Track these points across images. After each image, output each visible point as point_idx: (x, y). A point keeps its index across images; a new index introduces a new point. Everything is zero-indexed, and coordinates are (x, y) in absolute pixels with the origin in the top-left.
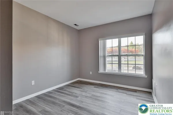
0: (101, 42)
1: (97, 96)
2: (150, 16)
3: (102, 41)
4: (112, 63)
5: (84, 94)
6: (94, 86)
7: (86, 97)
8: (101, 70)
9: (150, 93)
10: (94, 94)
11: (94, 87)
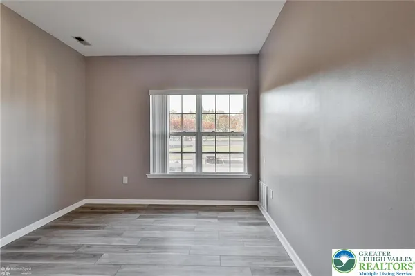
0: (154, 99)
1: (156, 240)
2: (256, 59)
3: (157, 97)
4: (182, 153)
5: (115, 241)
6: (138, 215)
7: (126, 248)
8: (154, 171)
9: (256, 208)
10: (146, 234)
11: (140, 217)
